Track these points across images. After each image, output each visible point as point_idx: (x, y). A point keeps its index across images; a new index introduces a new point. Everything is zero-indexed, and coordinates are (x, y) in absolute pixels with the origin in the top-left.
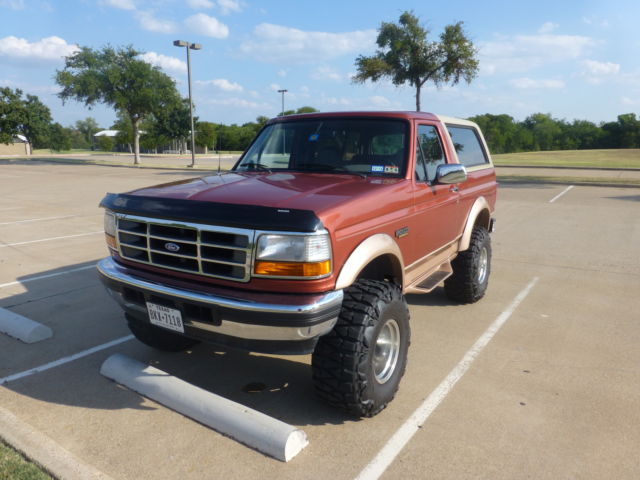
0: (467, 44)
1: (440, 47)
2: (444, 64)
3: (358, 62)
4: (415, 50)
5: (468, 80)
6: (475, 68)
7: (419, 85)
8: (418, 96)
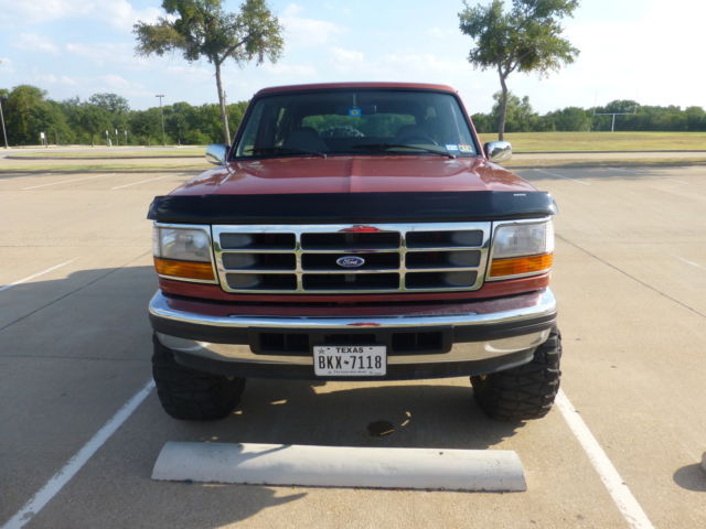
0: (271, 19)
1: (239, 20)
2: (245, 40)
3: (136, 29)
4: (209, 20)
5: (273, 61)
6: (280, 47)
7: (218, 63)
8: (218, 75)
